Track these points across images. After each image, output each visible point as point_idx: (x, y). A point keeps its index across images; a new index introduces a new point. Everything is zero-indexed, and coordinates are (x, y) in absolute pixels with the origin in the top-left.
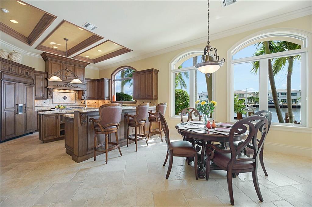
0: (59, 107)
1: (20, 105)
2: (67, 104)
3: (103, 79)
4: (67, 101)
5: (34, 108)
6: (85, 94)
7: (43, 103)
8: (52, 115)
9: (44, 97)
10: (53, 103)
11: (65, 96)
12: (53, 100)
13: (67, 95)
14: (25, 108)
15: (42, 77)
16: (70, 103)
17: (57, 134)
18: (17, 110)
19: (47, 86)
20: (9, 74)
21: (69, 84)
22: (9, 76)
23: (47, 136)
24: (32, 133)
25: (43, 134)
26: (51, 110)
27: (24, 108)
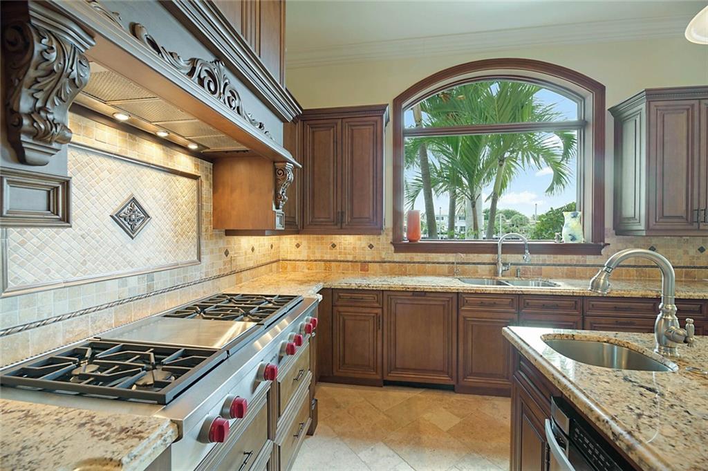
11: (132, 199)
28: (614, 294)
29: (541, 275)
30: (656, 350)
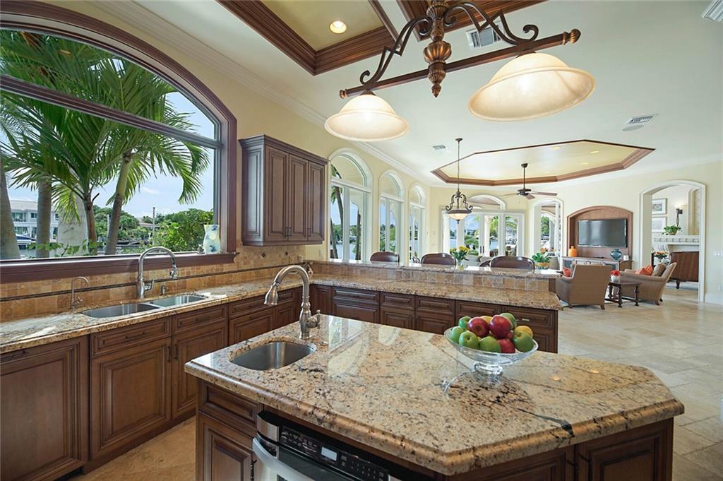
28: (250, 295)
29: (186, 288)
30: (300, 337)
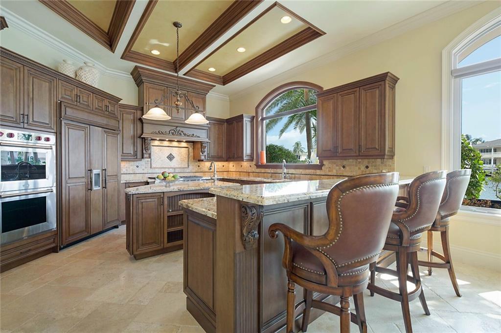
0: (165, 178)
1: (95, 172)
2: (175, 168)
3: (241, 117)
4: (175, 163)
5: (120, 178)
6: (206, 150)
7: (136, 167)
8: (152, 195)
9: (136, 155)
10: (151, 167)
11: (171, 154)
12: (152, 161)
13: (175, 152)
14: (104, 179)
15: (134, 117)
16: (180, 168)
17: (162, 240)
18: (89, 182)
19: (142, 135)
20: (74, 107)
21: (178, 129)
22: (75, 111)
23: (143, 245)
24: (116, 227)
25: (135, 241)
26: (149, 180)
27: (102, 178)
